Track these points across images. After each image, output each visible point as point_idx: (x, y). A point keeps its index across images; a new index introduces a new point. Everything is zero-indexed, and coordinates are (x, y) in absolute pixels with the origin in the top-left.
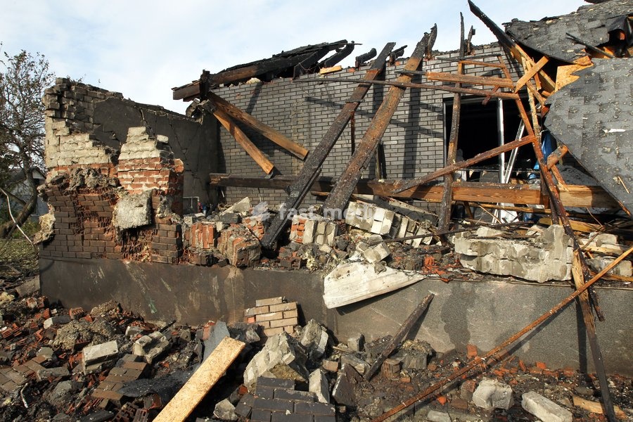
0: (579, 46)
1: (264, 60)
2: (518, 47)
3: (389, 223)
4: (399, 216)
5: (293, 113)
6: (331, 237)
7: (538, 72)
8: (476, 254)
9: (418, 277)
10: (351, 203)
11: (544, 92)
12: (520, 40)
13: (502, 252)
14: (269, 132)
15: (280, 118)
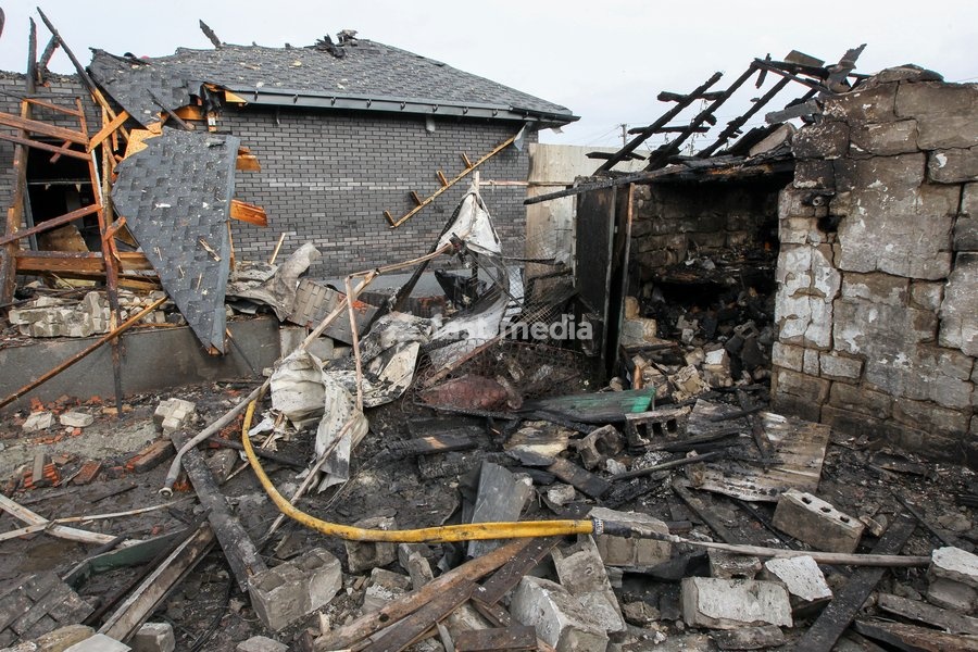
0: (157, 108)
2: (98, 92)
7: (118, 129)
8: (27, 322)
11: (117, 156)
12: (102, 84)
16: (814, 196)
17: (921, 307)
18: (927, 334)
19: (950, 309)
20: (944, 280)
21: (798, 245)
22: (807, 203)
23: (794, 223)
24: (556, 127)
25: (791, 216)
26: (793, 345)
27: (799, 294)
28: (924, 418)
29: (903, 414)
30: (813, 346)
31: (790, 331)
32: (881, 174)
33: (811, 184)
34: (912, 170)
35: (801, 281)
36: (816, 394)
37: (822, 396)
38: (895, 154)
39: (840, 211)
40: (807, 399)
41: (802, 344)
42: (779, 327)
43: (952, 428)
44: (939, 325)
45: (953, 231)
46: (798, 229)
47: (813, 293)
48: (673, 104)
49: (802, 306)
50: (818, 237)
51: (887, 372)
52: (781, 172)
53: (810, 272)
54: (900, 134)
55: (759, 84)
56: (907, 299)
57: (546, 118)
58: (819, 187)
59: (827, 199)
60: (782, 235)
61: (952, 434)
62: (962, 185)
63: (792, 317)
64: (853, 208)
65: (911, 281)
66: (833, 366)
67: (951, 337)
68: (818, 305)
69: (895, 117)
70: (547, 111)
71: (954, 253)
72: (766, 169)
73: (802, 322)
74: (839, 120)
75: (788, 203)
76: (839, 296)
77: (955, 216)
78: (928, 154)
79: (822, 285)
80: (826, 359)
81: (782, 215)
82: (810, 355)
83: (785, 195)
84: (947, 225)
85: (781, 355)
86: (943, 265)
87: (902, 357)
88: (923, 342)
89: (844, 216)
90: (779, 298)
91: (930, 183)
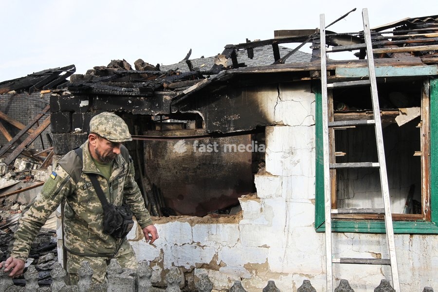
1: (22, 78)
3: (24, 166)
4: (32, 164)
5: (29, 112)
6: (4, 171)
9: (18, 181)
10: (17, 159)
13: (39, 174)
14: (14, 122)
15: (23, 114)
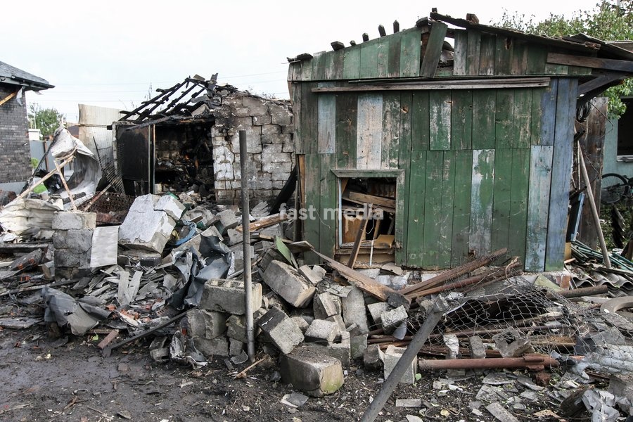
16: (222, 130)
17: (257, 162)
18: (259, 169)
19: (264, 161)
20: (261, 153)
21: (219, 146)
22: (220, 132)
23: (217, 138)
24: (36, 90)
25: (216, 136)
26: (222, 181)
27: (221, 162)
28: (262, 194)
29: (257, 195)
30: (229, 180)
31: (220, 176)
32: (241, 122)
33: (221, 125)
34: (249, 122)
35: (222, 158)
36: (231, 196)
37: (233, 196)
38: (243, 117)
39: (231, 134)
40: (229, 198)
41: (224, 180)
42: (216, 175)
43: (269, 195)
44: (262, 165)
45: (261, 139)
46: (218, 141)
47: (226, 162)
48: (160, 93)
49: (223, 167)
50: (225, 143)
51: (251, 183)
52: (209, 121)
53: (224, 155)
54: (245, 111)
55: (187, 87)
56: (253, 159)
57: (35, 85)
58: (224, 126)
59: (227, 130)
60: (214, 143)
61: (270, 197)
62: (261, 126)
63: (220, 171)
64: (235, 133)
65: (253, 154)
66: (236, 185)
67: (265, 169)
68: (228, 165)
69: (242, 106)
70: (34, 80)
71: (262, 145)
72: (203, 120)
73: (224, 172)
74: (227, 106)
75: (214, 132)
76: (234, 161)
77: (261, 134)
78: (252, 117)
79: (228, 159)
80: (233, 183)
81: (213, 136)
82: (228, 183)
83: (213, 129)
84: (260, 137)
85: (218, 185)
86: (260, 149)
87: (254, 177)
88: (259, 171)
89: (232, 136)
90: (214, 165)
91: (254, 125)
